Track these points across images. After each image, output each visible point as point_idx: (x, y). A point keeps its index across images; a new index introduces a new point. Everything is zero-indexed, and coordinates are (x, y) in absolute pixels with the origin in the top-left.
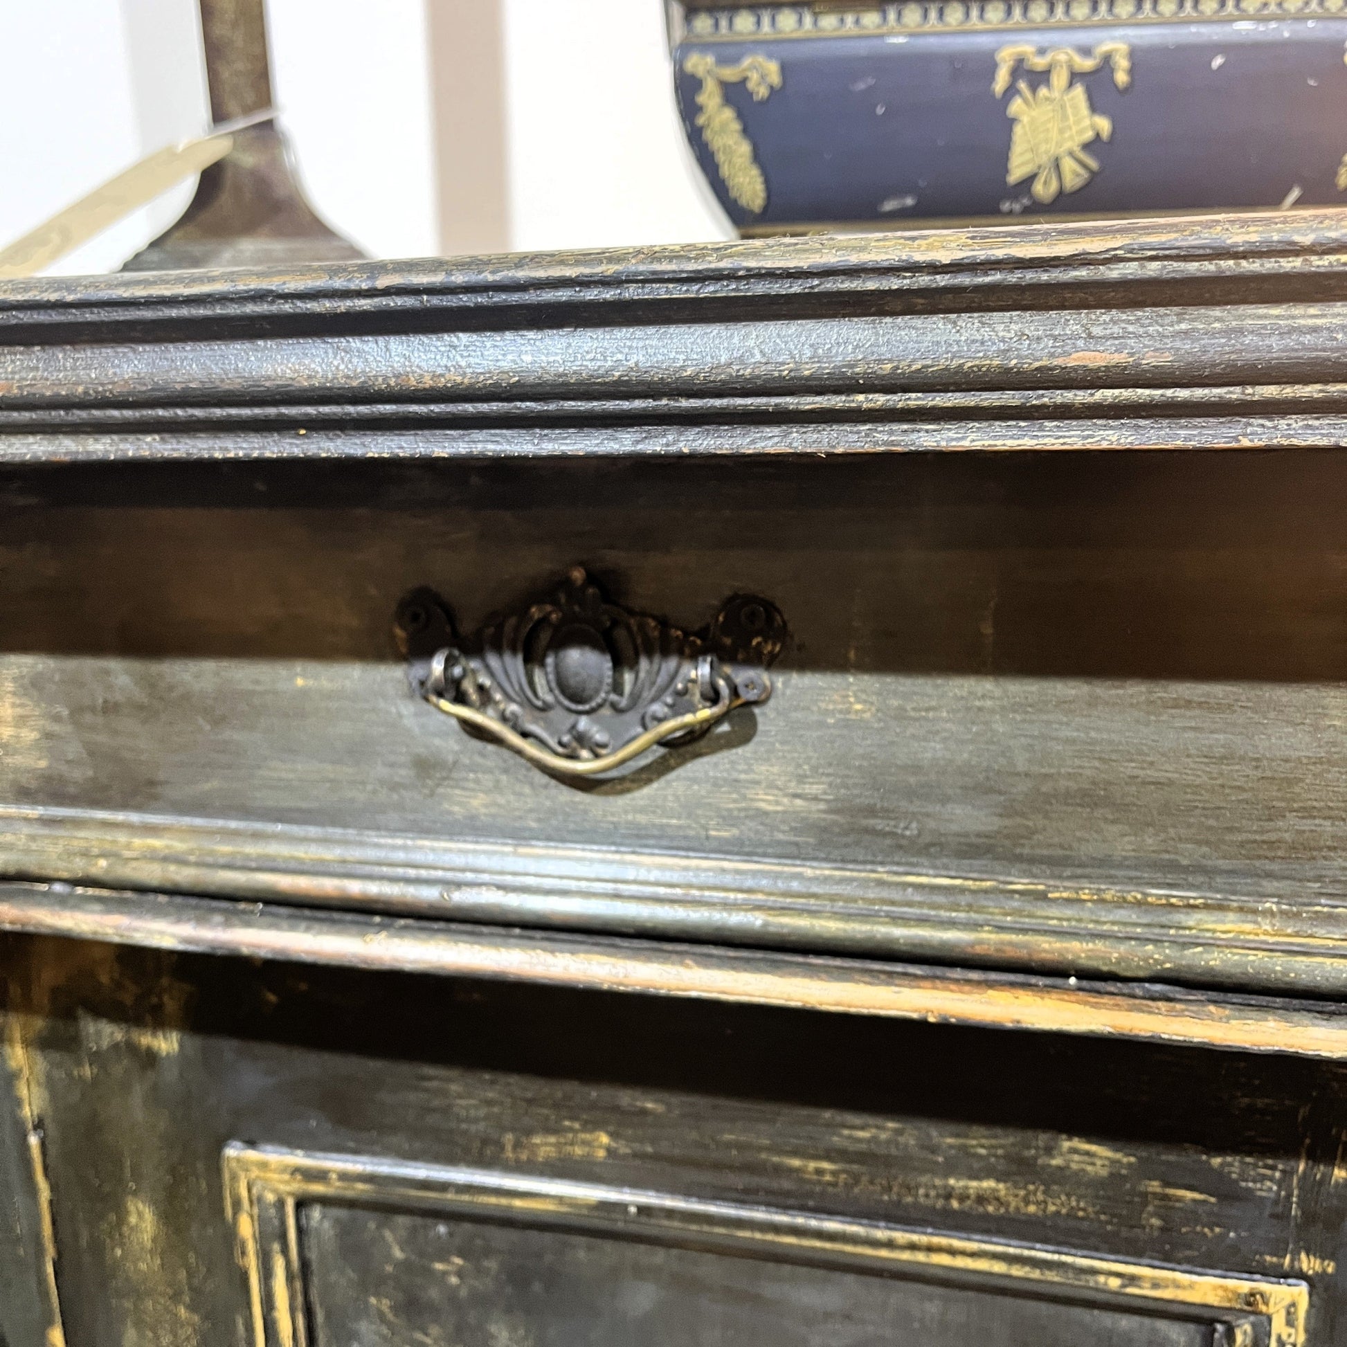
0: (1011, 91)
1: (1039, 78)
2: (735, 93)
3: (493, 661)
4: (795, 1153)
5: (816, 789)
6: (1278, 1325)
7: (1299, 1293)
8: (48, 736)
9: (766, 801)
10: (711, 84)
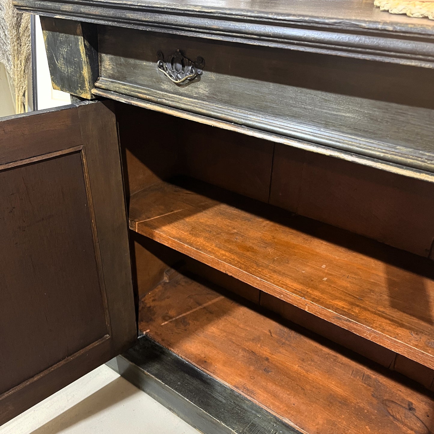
3: (167, 64)
5: (207, 90)
8: (113, 68)
9: (201, 91)
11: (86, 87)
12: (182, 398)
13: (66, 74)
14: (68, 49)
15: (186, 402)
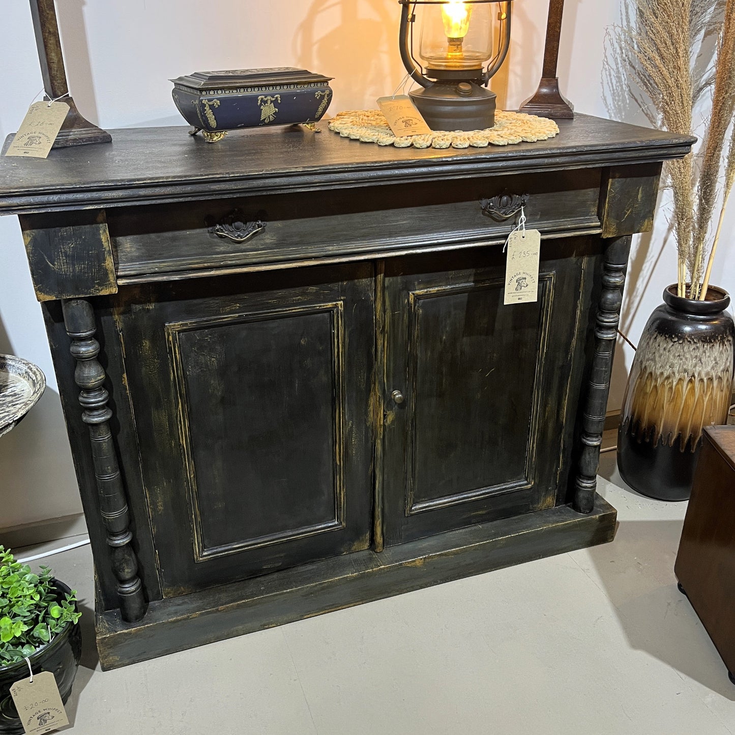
0: (261, 105)
1: (266, 102)
2: (211, 107)
4: (270, 300)
5: (275, 238)
6: (340, 308)
7: (342, 302)
8: (138, 249)
9: (268, 241)
10: (207, 105)
11: (109, 281)
13: (70, 275)
14: (76, 244)
15: (286, 595)
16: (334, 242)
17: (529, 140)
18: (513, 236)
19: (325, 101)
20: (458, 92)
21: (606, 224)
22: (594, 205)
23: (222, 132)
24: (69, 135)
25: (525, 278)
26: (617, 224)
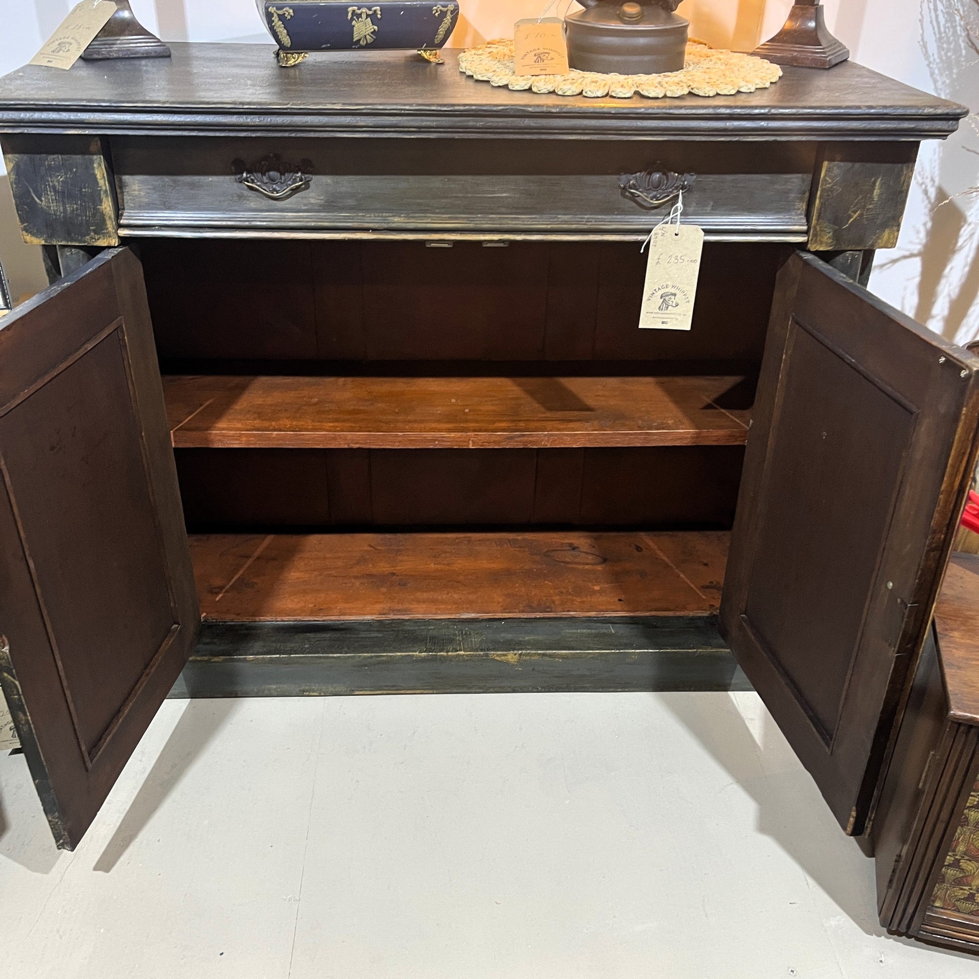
0: (352, 19)
1: (359, 16)
2: (282, 18)
3: (255, 174)
5: (322, 198)
8: (147, 193)
9: (312, 201)
10: (275, 15)
11: (107, 229)
12: (324, 657)
13: (60, 216)
14: (66, 178)
15: (333, 660)
16: (403, 212)
17: (701, 94)
18: (660, 232)
19: (448, 19)
20: (622, 18)
21: (815, 229)
22: (801, 200)
23: (302, 53)
24: (114, 44)
25: (675, 295)
26: (835, 232)
